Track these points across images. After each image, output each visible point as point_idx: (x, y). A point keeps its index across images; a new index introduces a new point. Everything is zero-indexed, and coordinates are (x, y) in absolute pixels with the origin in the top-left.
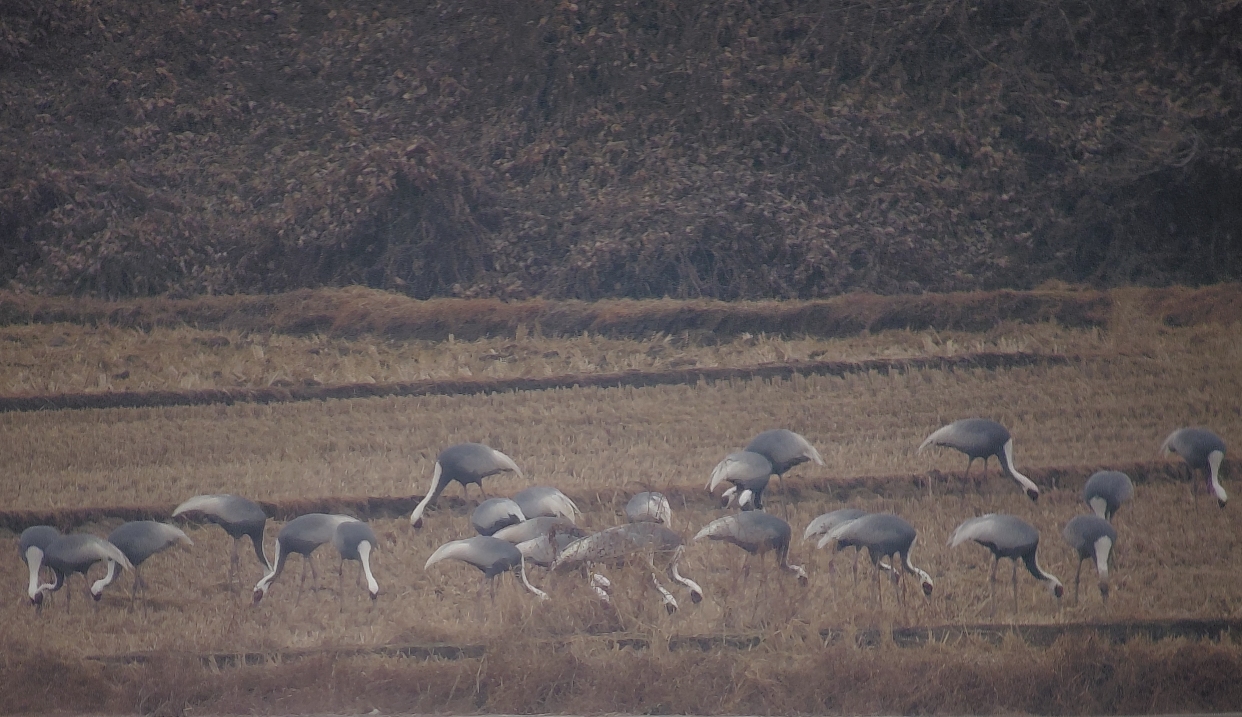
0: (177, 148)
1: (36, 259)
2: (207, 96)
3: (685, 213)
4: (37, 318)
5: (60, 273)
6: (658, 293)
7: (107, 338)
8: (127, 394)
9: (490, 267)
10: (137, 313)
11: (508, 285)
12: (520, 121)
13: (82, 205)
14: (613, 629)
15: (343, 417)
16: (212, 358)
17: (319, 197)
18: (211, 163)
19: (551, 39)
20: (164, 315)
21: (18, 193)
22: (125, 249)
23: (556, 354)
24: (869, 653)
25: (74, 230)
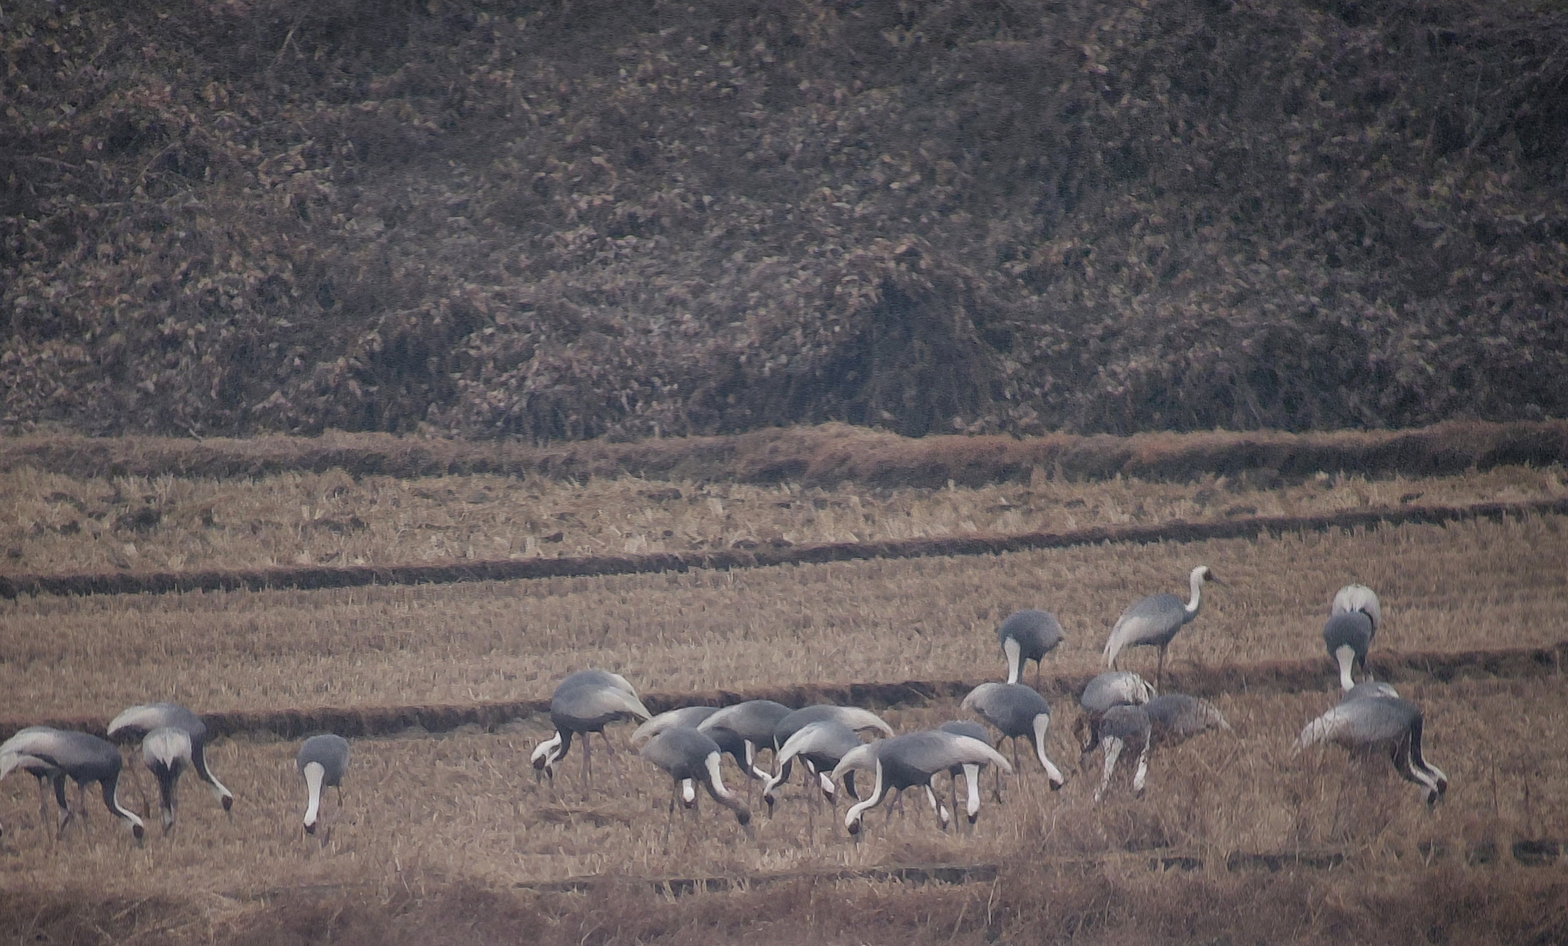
0: (617, 256)
1: (450, 396)
2: (653, 190)
3: (1241, 324)
4: (453, 469)
5: (478, 413)
6: (1208, 423)
7: (536, 492)
8: (560, 560)
9: (998, 395)
10: (570, 461)
11: (1020, 418)
12: (1035, 213)
13: (504, 329)
14: (1156, 845)
15: (820, 586)
16: (661, 514)
17: (789, 313)
18: (659, 274)
19: (1075, 109)
20: (603, 463)
21: (427, 315)
22: (556, 382)
23: (1081, 502)
24: (1483, 873)
25: (495, 360)
